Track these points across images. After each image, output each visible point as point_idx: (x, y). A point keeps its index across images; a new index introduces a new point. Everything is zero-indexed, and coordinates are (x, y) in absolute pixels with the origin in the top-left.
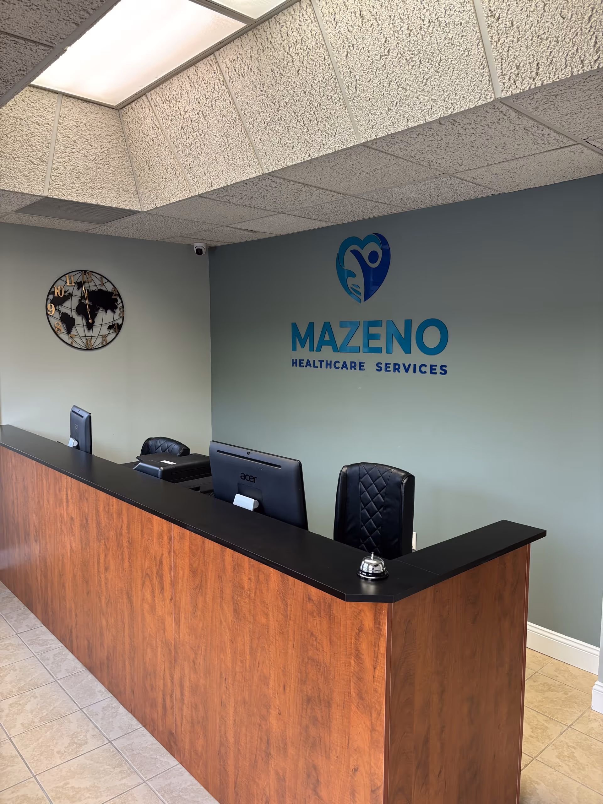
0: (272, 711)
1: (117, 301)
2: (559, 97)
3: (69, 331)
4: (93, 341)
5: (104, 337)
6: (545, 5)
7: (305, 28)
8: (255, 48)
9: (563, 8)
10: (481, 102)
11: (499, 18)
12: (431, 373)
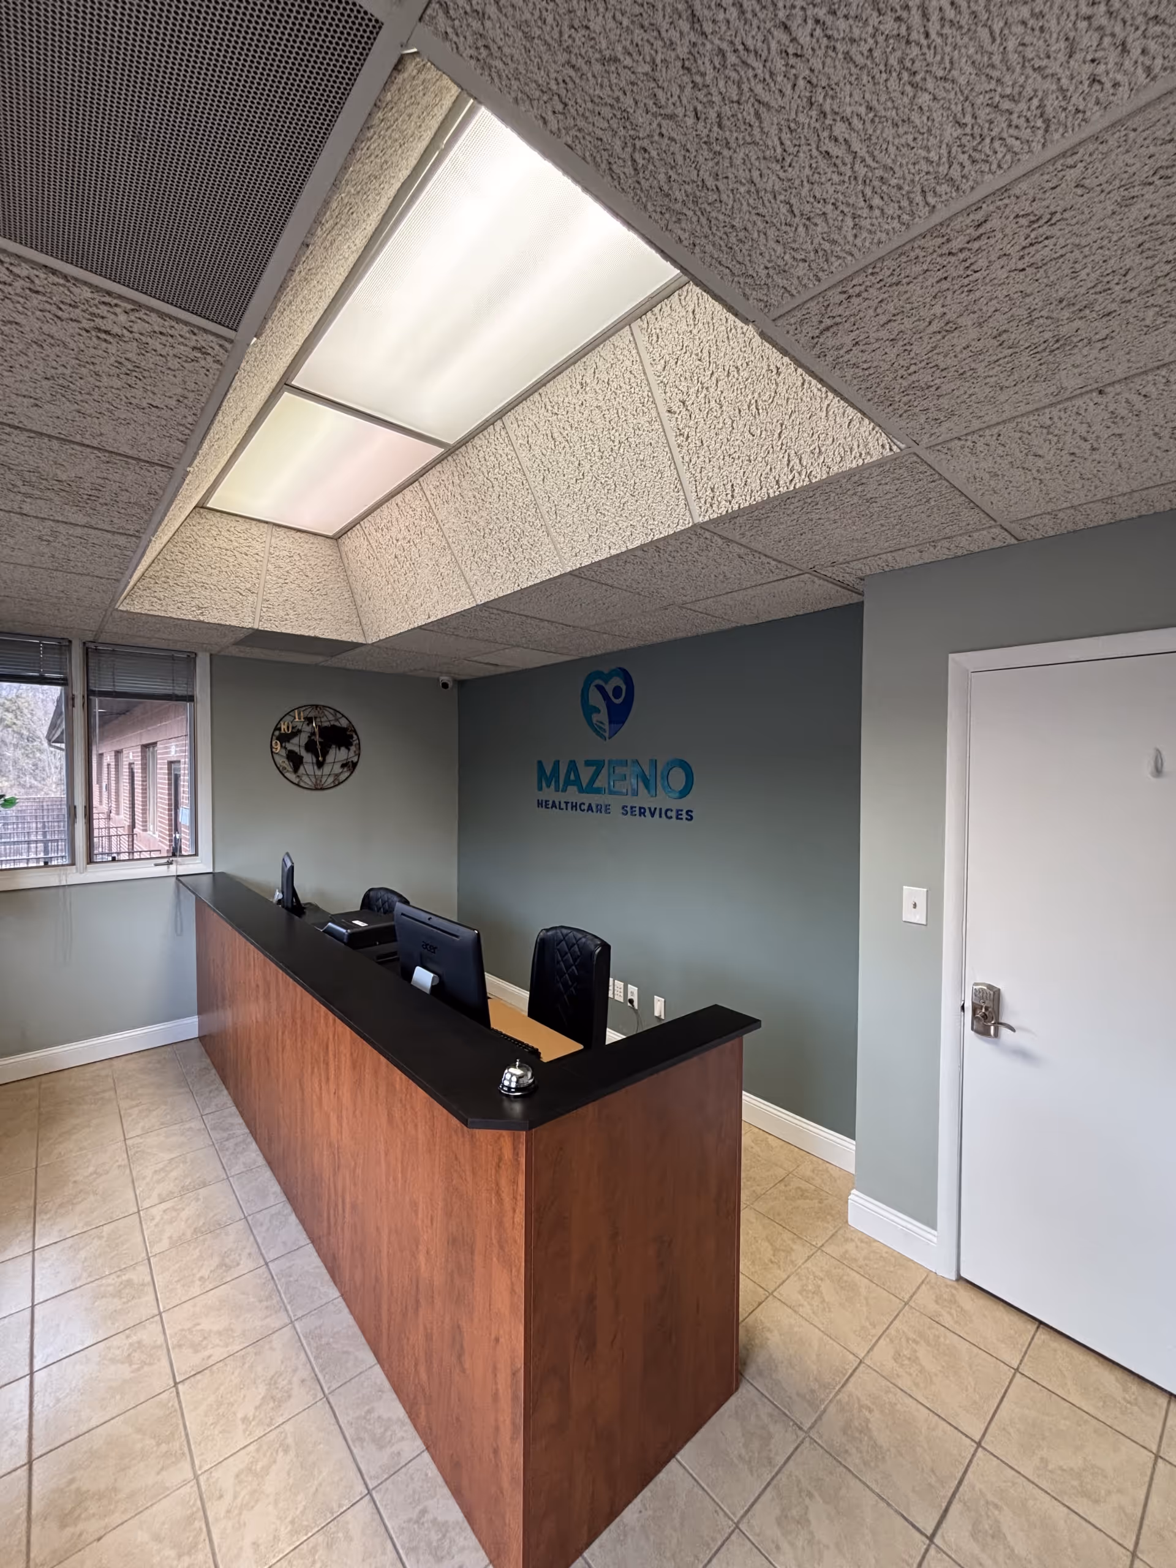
0: (420, 1247)
1: (352, 737)
2: (763, 521)
3: (296, 770)
4: (324, 780)
5: (337, 775)
6: (733, 422)
7: (500, 452)
8: (456, 474)
9: (752, 424)
10: (680, 528)
11: (688, 437)
12: (677, 818)
